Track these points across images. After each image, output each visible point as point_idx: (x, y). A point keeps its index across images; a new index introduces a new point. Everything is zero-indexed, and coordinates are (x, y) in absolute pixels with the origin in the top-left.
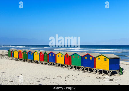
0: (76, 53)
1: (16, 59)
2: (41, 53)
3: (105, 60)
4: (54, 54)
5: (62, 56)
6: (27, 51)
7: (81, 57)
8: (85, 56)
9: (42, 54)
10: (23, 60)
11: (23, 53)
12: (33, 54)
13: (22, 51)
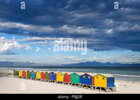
0: (75, 73)
1: (21, 77)
2: (43, 72)
3: (103, 79)
4: (54, 73)
5: (62, 75)
6: (30, 71)
7: (80, 76)
8: (84, 75)
9: (43, 74)
10: (26, 78)
11: (26, 73)
12: (36, 73)
13: (26, 71)
